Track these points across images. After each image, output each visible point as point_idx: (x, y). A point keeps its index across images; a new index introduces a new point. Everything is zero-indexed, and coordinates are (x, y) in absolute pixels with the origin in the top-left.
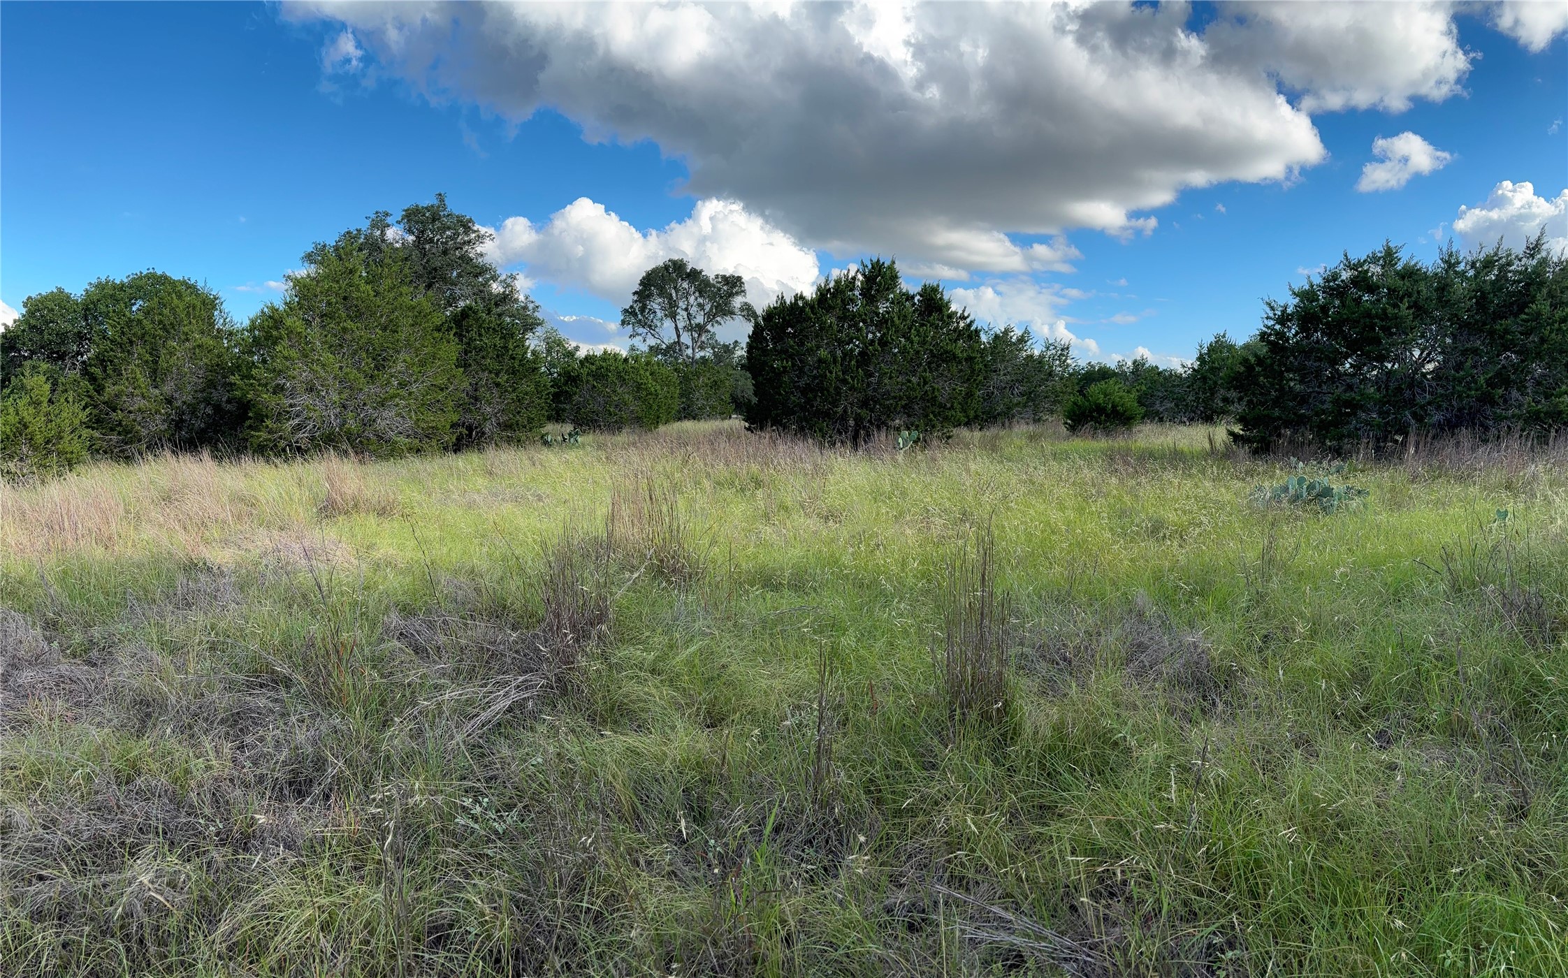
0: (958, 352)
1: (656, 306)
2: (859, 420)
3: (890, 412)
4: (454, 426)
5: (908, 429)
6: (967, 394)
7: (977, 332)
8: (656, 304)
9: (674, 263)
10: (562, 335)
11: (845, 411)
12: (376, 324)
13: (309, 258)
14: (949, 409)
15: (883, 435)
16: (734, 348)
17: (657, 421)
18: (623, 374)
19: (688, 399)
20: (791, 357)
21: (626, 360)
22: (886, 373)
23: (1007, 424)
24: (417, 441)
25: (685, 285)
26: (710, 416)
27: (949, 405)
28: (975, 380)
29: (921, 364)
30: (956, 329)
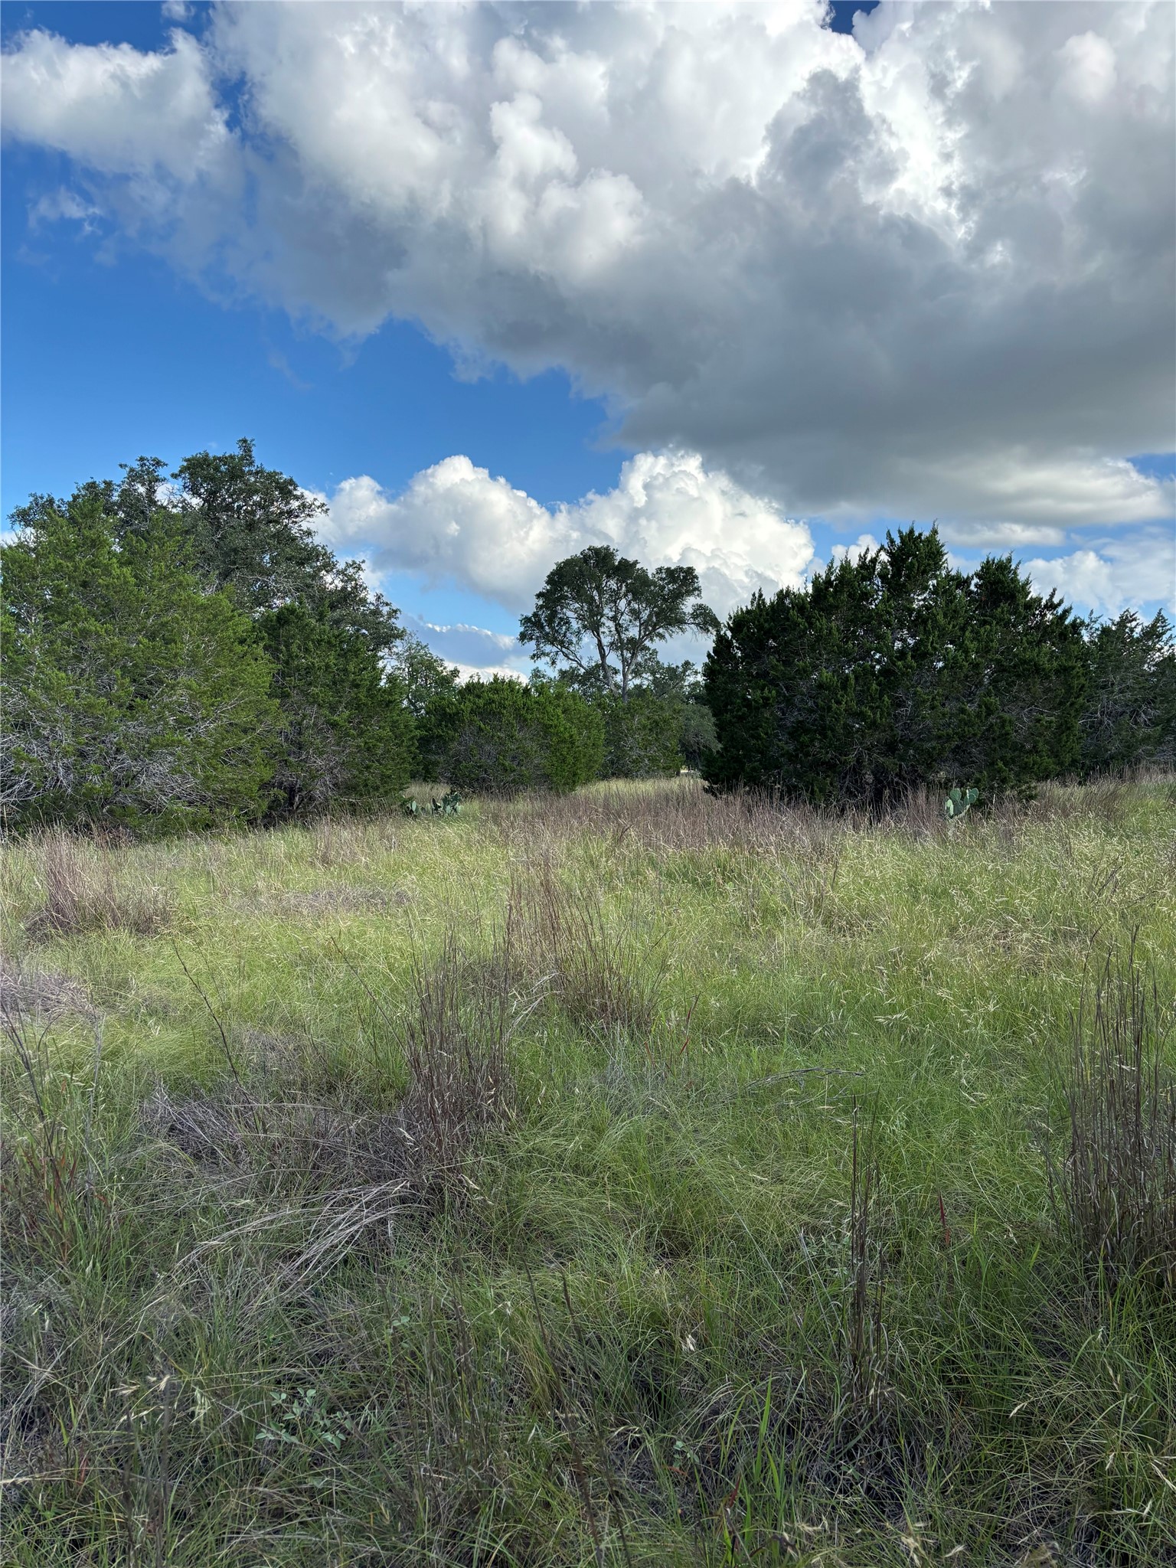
0: (1044, 661)
1: (570, 614)
2: (880, 773)
3: (931, 760)
4: (265, 786)
5: (962, 785)
6: (1059, 727)
7: (1076, 626)
8: (570, 612)
9: (596, 552)
10: (435, 653)
11: (859, 761)
12: (137, 627)
13: (23, 517)
14: (1030, 752)
15: (922, 795)
16: (684, 672)
17: (573, 781)
18: (523, 712)
19: (618, 747)
20: (773, 682)
21: (526, 691)
22: (924, 702)
23: (1128, 773)
24: (207, 810)
25: (613, 584)
26: (650, 773)
27: (1028, 747)
28: (1072, 704)
29: (981, 683)
30: (1037, 627)
